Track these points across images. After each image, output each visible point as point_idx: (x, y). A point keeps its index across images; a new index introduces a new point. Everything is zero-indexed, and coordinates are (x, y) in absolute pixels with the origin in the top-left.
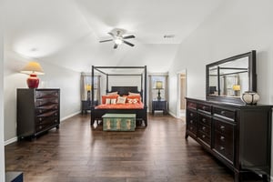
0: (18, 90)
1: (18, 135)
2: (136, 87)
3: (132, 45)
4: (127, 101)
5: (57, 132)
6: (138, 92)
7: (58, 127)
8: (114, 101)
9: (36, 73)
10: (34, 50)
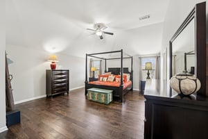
0: (47, 71)
1: (47, 93)
2: (127, 68)
3: (112, 34)
4: (115, 80)
5: (68, 95)
6: (128, 73)
7: (68, 93)
8: (105, 79)
9: (55, 61)
10: (54, 48)
